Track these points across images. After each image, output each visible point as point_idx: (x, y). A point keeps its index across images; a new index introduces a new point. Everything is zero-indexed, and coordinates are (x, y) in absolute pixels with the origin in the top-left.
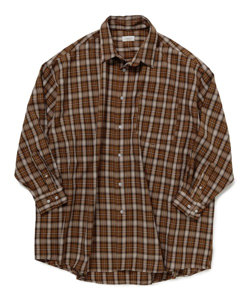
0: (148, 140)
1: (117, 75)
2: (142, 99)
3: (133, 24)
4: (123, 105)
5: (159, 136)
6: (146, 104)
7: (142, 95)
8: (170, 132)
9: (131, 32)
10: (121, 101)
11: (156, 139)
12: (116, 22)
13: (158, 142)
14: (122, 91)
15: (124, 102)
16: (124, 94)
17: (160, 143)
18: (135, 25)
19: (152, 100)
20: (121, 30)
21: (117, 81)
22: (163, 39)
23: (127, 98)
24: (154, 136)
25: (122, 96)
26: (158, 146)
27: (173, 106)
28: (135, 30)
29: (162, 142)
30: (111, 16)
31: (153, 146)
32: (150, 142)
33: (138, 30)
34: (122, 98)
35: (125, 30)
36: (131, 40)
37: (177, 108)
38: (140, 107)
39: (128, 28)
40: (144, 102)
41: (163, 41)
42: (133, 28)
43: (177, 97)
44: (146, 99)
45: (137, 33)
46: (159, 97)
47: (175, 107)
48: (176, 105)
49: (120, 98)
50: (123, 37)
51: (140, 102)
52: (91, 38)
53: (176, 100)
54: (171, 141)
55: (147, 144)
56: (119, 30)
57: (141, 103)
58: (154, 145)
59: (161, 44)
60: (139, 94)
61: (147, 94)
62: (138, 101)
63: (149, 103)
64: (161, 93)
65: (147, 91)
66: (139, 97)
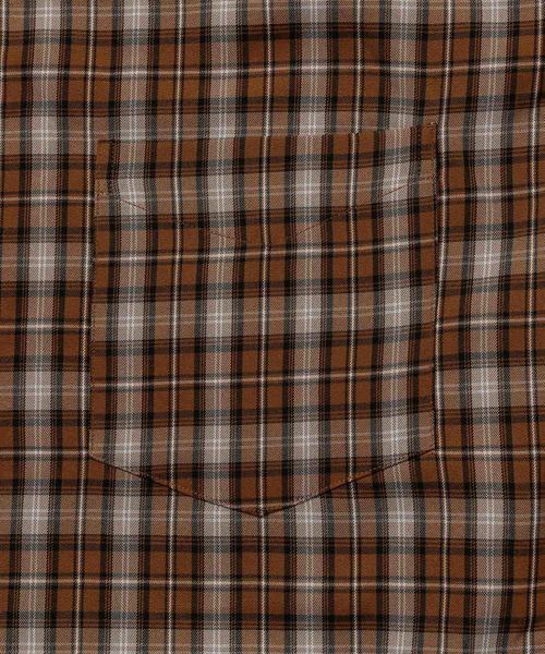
0: (216, 487)
2: (112, 170)
5: (306, 440)
6: (152, 205)
7: (114, 144)
8: (394, 390)
11: (287, 469)
13: (306, 483)
17: (326, 494)
19: (201, 167)
24: (261, 443)
26: (309, 519)
27: (396, 181)
29: (336, 480)
31: (263, 526)
32: (236, 499)
37: (426, 192)
40: (132, 195)
43: (420, 106)
44: (151, 170)
46: (253, 130)
47: (414, 186)
48: (415, 174)
51: (103, 202)
53: (417, 131)
54: (414, 457)
55: (217, 520)
57: (114, 207)
58: (277, 520)
60: (92, 136)
61: (152, 126)
62: (89, 188)
63: (177, 196)
64: (264, 98)
65: (152, 106)
66: (92, 160)
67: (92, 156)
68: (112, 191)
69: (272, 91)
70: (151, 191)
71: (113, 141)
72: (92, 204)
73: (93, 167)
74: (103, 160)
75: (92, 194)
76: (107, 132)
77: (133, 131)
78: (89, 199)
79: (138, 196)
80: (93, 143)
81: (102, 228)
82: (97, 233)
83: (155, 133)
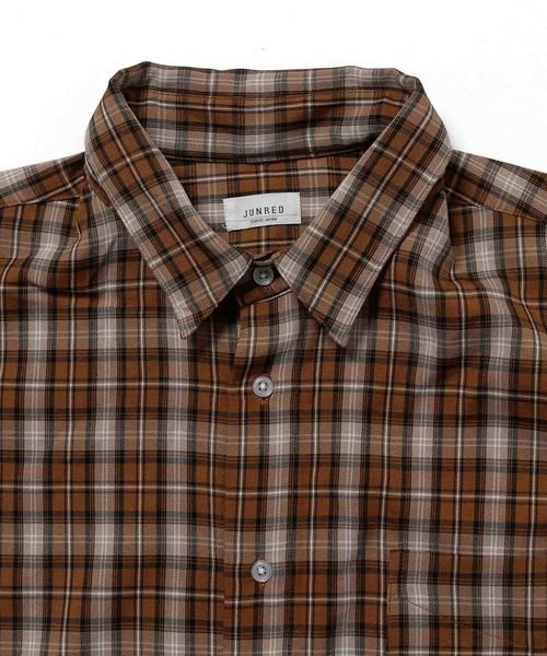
1: (222, 417)
2: (402, 576)
3: (291, 117)
4: (274, 618)
6: (434, 607)
7: (404, 554)
9: (281, 169)
10: (258, 591)
12: (182, 107)
14: (260, 524)
15: (274, 600)
16: (276, 543)
18: (302, 124)
19: (476, 579)
20: (217, 158)
21: (222, 462)
22: (485, 186)
23: (293, 570)
25: (260, 556)
28: (304, 153)
30: (145, 66)
33: (319, 152)
34: (261, 572)
35: (236, 160)
36: (282, 220)
38: (394, 633)
39: (258, 142)
40: (418, 598)
41: (490, 199)
42: (292, 140)
44: (434, 578)
45: (314, 170)
49: (245, 573)
50: (229, 203)
51: (394, 603)
52: (18, 197)
56: (203, 157)
57: (403, 607)
59: (482, 220)
60: (385, 545)
61: (434, 541)
62: (382, 591)
63: (455, 601)
64: (530, 524)
65: (436, 526)
66: (385, 566)
67: (385, 562)
68: (401, 593)
69: (536, 519)
70: (434, 596)
71: (402, 550)
72: (385, 604)
73: (386, 572)
74: (394, 567)
75: (385, 596)
76: (397, 543)
77: (419, 544)
78: (382, 599)
79: (423, 600)
80: (385, 551)
81: (393, 626)
82: (389, 630)
83: (437, 547)
